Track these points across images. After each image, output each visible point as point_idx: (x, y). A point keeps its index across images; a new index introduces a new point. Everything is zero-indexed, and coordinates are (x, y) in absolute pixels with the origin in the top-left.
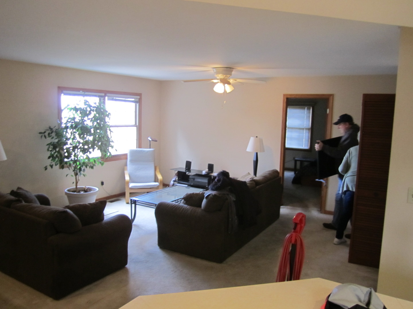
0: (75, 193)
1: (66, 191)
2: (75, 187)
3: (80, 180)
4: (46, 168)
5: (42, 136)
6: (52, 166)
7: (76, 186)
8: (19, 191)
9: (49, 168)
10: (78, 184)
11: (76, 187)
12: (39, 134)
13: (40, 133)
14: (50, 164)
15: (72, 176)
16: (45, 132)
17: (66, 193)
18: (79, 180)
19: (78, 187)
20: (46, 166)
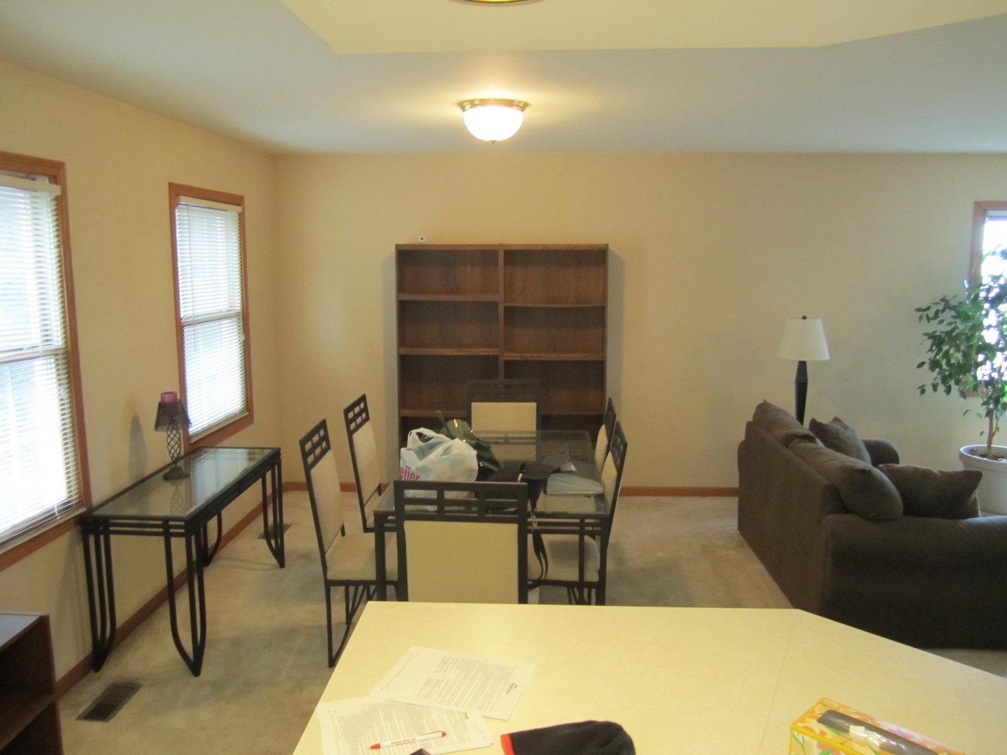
0: (985, 459)
1: (962, 449)
2: (986, 445)
3: (1001, 429)
4: (923, 391)
5: (921, 318)
6: (935, 387)
7: (990, 442)
8: (836, 426)
9: (929, 389)
10: (995, 438)
11: (989, 447)
12: (915, 312)
13: (919, 310)
14: (932, 382)
15: (979, 416)
16: (928, 308)
17: (961, 456)
18: (997, 428)
19: (993, 446)
20: (923, 386)
